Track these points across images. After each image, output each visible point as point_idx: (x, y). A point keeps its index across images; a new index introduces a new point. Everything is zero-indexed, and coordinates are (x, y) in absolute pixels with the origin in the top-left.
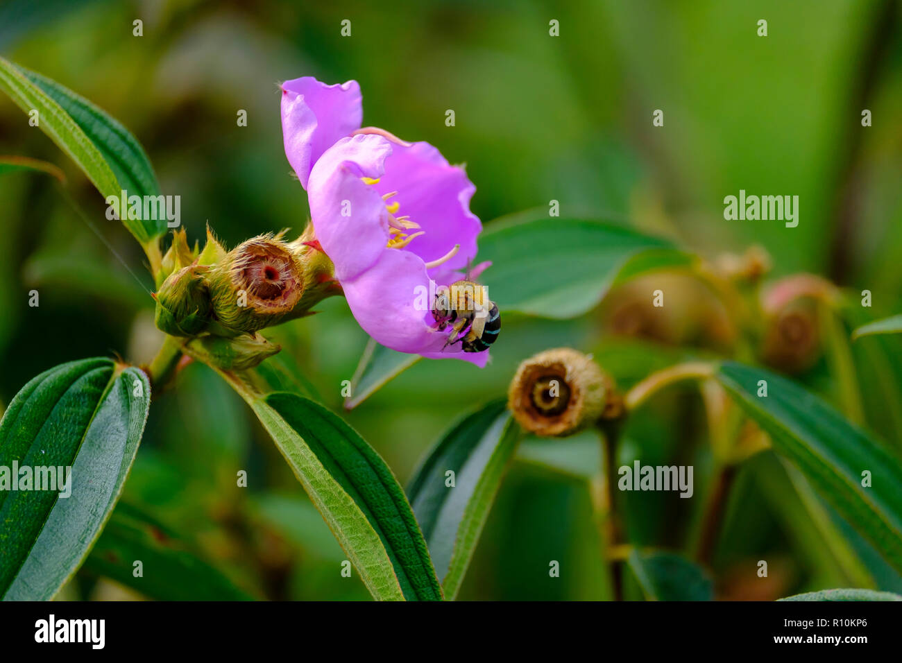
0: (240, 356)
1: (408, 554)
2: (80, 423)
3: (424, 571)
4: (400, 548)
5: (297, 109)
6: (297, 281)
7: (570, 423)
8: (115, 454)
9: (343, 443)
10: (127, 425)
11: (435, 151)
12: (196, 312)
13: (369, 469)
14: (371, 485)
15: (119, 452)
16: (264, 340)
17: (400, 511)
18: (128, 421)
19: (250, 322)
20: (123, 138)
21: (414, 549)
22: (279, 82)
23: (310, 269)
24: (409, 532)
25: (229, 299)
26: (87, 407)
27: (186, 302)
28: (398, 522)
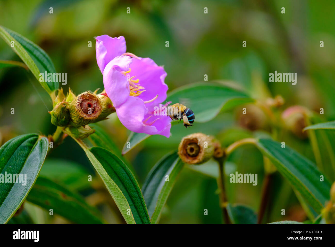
0: (81, 134)
1: (139, 205)
2: (24, 157)
3: (144, 212)
4: (136, 203)
5: (101, 46)
6: (100, 108)
7: (199, 159)
8: (35, 168)
9: (117, 165)
10: (40, 158)
11: (152, 61)
12: (64, 118)
13: (126, 175)
14: (127, 180)
15: (37, 167)
16: (90, 128)
17: (136, 190)
18: (41, 156)
19: (83, 122)
20: (44, 56)
21: (141, 203)
22: (95, 36)
23: (105, 103)
24: (139, 197)
25: (75, 114)
26: (27, 151)
27: (61, 115)
28: (135, 194)
